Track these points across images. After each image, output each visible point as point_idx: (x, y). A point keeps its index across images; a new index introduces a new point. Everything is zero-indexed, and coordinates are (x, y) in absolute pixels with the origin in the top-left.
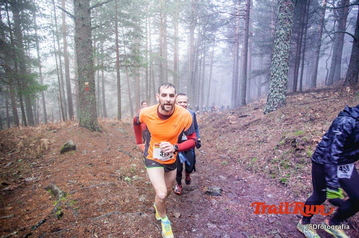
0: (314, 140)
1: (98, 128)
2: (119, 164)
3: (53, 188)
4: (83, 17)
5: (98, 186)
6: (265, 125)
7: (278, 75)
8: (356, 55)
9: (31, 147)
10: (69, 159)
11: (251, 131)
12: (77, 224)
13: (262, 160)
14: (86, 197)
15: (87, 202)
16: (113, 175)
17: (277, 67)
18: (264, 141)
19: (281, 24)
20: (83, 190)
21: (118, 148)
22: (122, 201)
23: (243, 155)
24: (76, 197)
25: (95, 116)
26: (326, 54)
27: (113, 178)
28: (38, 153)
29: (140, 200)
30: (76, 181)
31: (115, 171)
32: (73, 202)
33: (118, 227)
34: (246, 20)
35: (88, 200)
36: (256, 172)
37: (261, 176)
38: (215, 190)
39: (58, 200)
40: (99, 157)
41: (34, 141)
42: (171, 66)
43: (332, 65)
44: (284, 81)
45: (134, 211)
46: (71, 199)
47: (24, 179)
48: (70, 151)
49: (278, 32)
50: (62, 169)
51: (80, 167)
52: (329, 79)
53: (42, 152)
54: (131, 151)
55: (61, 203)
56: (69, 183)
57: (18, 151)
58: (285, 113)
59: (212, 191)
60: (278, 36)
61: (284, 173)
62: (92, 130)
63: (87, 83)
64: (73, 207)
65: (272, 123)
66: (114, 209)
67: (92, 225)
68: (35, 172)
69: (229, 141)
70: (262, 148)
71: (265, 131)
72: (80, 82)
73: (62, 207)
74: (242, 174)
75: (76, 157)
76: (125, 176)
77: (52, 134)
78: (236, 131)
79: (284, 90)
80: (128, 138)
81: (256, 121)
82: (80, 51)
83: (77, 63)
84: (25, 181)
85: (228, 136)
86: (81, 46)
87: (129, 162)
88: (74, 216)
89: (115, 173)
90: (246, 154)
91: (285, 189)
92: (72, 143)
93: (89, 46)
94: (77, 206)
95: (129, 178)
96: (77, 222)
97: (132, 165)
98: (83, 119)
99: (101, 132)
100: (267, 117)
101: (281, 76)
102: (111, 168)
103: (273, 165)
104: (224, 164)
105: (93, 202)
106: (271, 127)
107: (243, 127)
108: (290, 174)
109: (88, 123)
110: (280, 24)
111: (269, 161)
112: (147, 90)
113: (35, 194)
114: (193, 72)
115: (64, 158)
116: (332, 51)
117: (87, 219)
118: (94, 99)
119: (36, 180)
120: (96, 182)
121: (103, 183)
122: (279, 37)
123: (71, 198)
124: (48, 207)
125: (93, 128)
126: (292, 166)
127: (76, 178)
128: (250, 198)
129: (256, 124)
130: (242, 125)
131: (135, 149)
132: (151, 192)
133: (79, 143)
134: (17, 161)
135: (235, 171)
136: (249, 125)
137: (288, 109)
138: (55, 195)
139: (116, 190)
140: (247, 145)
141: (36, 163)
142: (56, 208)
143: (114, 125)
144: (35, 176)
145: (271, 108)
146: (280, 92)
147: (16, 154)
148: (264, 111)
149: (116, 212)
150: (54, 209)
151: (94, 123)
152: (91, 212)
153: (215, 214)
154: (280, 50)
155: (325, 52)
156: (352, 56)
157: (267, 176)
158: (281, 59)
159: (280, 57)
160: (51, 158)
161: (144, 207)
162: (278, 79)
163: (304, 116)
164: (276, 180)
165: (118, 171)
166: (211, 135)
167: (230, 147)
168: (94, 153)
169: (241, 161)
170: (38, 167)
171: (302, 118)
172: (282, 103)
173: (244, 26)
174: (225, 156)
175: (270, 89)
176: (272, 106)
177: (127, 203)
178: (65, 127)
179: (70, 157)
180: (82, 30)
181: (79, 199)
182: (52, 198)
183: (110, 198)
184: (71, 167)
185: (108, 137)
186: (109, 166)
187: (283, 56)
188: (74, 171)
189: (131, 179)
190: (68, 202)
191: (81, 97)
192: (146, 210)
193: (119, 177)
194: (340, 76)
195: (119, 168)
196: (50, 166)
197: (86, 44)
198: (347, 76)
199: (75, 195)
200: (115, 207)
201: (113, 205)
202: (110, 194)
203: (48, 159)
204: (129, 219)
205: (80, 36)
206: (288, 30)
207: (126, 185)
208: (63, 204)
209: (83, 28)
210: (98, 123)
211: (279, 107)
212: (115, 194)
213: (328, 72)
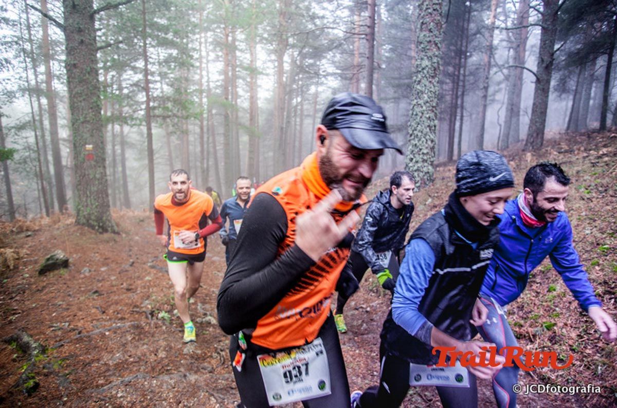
1: (112, 226)
2: (149, 289)
3: (21, 340)
4: (80, 28)
5: (109, 330)
7: (420, 134)
8: (540, 103)
10: (55, 284)
12: (65, 401)
14: (85, 351)
15: (87, 361)
16: (138, 310)
17: (418, 120)
19: (424, 50)
20: (79, 340)
21: (148, 262)
22: (153, 355)
24: (65, 353)
25: (105, 206)
26: (498, 101)
27: (137, 316)
29: (185, 351)
30: (67, 324)
31: (141, 303)
32: (60, 362)
33: (143, 402)
34: (369, 42)
35: (89, 356)
39: (30, 360)
40: (113, 278)
42: (245, 118)
43: (506, 117)
44: (429, 142)
45: (173, 371)
46: (55, 358)
48: (57, 269)
49: (419, 63)
50: (41, 303)
51: (76, 299)
52: (503, 140)
53: (2, 273)
55: (34, 365)
56: (53, 328)
58: (433, 195)
60: (420, 70)
62: (101, 230)
63: (89, 147)
64: (59, 372)
66: (138, 370)
67: (95, 402)
72: (77, 146)
73: (38, 374)
74: (362, 299)
75: (70, 280)
76: (159, 310)
77: (22, 240)
79: (430, 158)
82: (75, 87)
83: (71, 110)
86: (77, 80)
87: (168, 286)
88: (61, 388)
89: (142, 306)
92: (60, 255)
93: (93, 79)
94: (66, 370)
95: (166, 314)
96: (65, 399)
98: (83, 212)
99: (118, 233)
101: (426, 135)
102: (135, 297)
105: (98, 360)
109: (93, 217)
110: (422, 51)
112: (203, 159)
114: (282, 128)
115: (45, 284)
116: (506, 96)
117: (86, 391)
118: (104, 175)
120: (106, 323)
121: (119, 325)
122: (420, 72)
123: (56, 355)
124: (9, 376)
125: (102, 227)
127: (68, 319)
128: (374, 338)
132: (205, 336)
133: (75, 256)
137: (437, 189)
138: (24, 352)
139: (142, 336)
142: (24, 375)
143: (142, 221)
146: (424, 161)
149: (140, 375)
151: (104, 218)
152: (95, 378)
154: (422, 92)
155: (496, 98)
156: (534, 104)
159: (423, 104)
160: (19, 284)
161: (191, 363)
162: (420, 140)
165: (147, 302)
168: (103, 272)
172: (428, 180)
173: (367, 52)
175: (409, 157)
177: (162, 359)
178: (50, 227)
179: (57, 280)
180: (78, 51)
181: (72, 356)
182: (17, 357)
183: (131, 352)
184: (59, 299)
185: (131, 242)
186: (130, 295)
187: (427, 102)
188: (64, 306)
189: (169, 316)
190: (49, 363)
191: (79, 171)
192: (196, 369)
193: (148, 313)
194: (518, 136)
195: (148, 297)
196: (18, 298)
197: (87, 76)
198: (529, 135)
199: (64, 350)
200: (139, 366)
201: (136, 362)
202: (130, 344)
203: (13, 286)
204: (165, 387)
205: (75, 62)
206: (435, 60)
207: (161, 327)
208: (39, 367)
209: (80, 47)
210: (111, 218)
211: (423, 185)
212: (141, 344)
213: (501, 129)
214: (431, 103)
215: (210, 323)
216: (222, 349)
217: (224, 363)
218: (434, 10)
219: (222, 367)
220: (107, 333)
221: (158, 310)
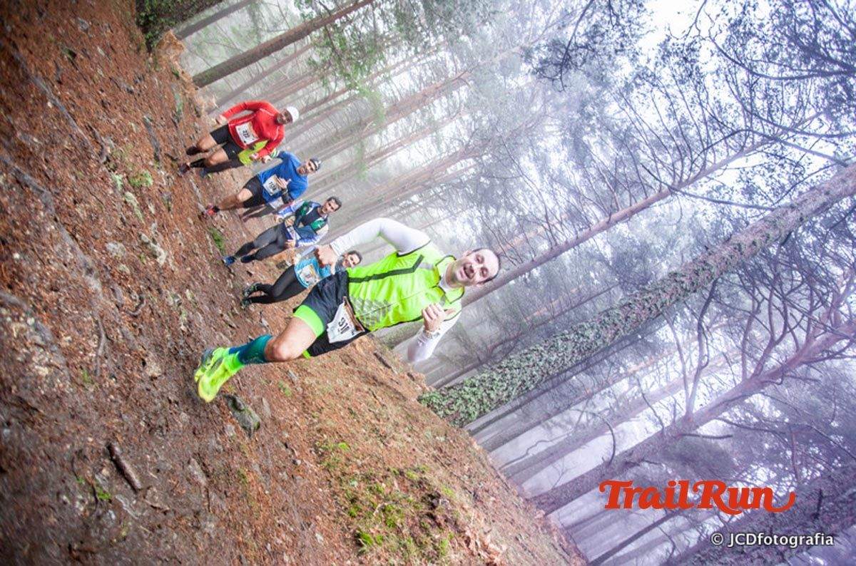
0: (468, 533)
1: (156, 37)
2: (124, 135)
5: (55, 105)
6: (403, 415)
7: (509, 377)
8: (587, 482)
11: (375, 397)
13: (356, 463)
16: (97, 135)
17: (523, 365)
18: (383, 437)
19: (603, 323)
21: (145, 113)
22: (71, 198)
23: (330, 418)
25: (182, 15)
26: (551, 433)
27: (91, 138)
29: (110, 246)
31: (103, 135)
33: (16, 227)
36: (327, 469)
37: (331, 486)
38: (250, 414)
40: (100, 72)
43: (539, 454)
44: (505, 394)
49: (586, 327)
51: (44, 27)
52: (512, 467)
54: (163, 152)
58: (449, 438)
59: (242, 408)
60: (579, 332)
61: (377, 527)
62: (142, 22)
65: (416, 428)
69: (324, 366)
70: (372, 444)
71: (397, 425)
74: (299, 443)
76: (115, 169)
78: (351, 367)
79: (487, 406)
80: (174, 129)
81: (397, 392)
85: (329, 357)
87: (145, 161)
89: (104, 138)
90: (337, 420)
91: (352, 556)
95: (118, 183)
97: (145, 172)
99: (150, 50)
100: (420, 410)
101: (512, 385)
102: (103, 120)
103: (368, 493)
104: (284, 389)
106: (411, 430)
107: (367, 375)
108: (383, 540)
111: (367, 478)
116: (561, 440)
121: (69, 116)
122: (577, 334)
125: (147, 22)
126: (399, 531)
129: (392, 398)
130: (370, 370)
131: (171, 158)
135: (292, 423)
136: (380, 385)
137: (457, 438)
139: (81, 163)
140: (349, 409)
143: (178, 77)
145: (439, 405)
146: (481, 402)
148: (424, 396)
149: (46, 196)
151: (163, 20)
154: (557, 350)
155: (554, 430)
156: (582, 477)
157: (340, 499)
159: (544, 359)
161: (106, 267)
162: (502, 381)
163: (469, 477)
164: (351, 523)
165: (111, 142)
167: (318, 375)
168: (98, 52)
169: (315, 420)
171: (464, 476)
172: (461, 420)
174: (296, 379)
176: (444, 403)
177: (78, 216)
183: (53, 158)
185: (148, 75)
186: (101, 110)
187: (549, 363)
192: (106, 280)
193: (105, 154)
194: (524, 481)
195: (117, 141)
198: (547, 494)
200: (47, 185)
201: (46, 175)
202: (59, 152)
204: (57, 248)
206: (599, 343)
207: (107, 185)
210: (168, 30)
211: (451, 419)
212: (71, 168)
213: (523, 457)
214: (551, 368)
215: (155, 257)
217: (135, 317)
218: (650, 309)
219: (130, 319)
220: (49, 104)
221: (115, 166)
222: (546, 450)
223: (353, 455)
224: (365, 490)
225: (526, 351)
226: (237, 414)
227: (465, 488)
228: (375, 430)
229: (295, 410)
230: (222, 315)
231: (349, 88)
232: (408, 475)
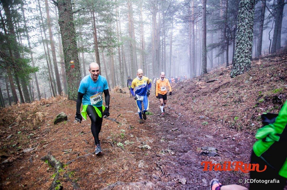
2: (108, 130)
3: (50, 160)
4: (64, 3)
6: (235, 87)
7: (243, 42)
9: (28, 120)
10: (62, 129)
11: (223, 93)
13: (245, 118)
14: (83, 166)
15: (86, 172)
16: (105, 141)
17: (242, 34)
18: (240, 101)
20: (80, 159)
22: (121, 169)
23: (223, 115)
24: (73, 167)
26: (269, 27)
27: (106, 145)
28: (35, 125)
29: (139, 166)
30: (71, 149)
32: (72, 173)
35: (86, 169)
37: (249, 133)
38: (211, 150)
39: (56, 172)
41: (31, 115)
43: (274, 36)
44: (249, 46)
45: (136, 179)
46: (69, 170)
47: (22, 150)
48: (62, 121)
49: (242, 2)
50: (57, 138)
51: (73, 136)
52: (272, 48)
53: (38, 124)
54: (117, 118)
55: (59, 175)
56: (65, 152)
57: (17, 124)
58: (252, 75)
59: (208, 152)
60: (243, 5)
63: (72, 62)
64: (72, 179)
65: (242, 85)
66: (115, 178)
68: (32, 143)
69: (203, 104)
70: (240, 107)
71: (237, 92)
72: (66, 62)
73: (61, 180)
74: (227, 132)
75: (69, 126)
77: (45, 108)
78: (208, 95)
79: (249, 55)
81: (225, 84)
82: (64, 33)
83: (63, 44)
84: (23, 152)
85: (201, 99)
86: (65, 29)
87: (117, 128)
89: (107, 139)
90: (225, 113)
92: (63, 114)
93: (72, 28)
94: (75, 178)
95: (121, 144)
97: (121, 131)
98: (71, 93)
100: (236, 80)
101: (247, 42)
102: (102, 134)
104: (205, 124)
105: (92, 172)
106: (242, 88)
107: (214, 91)
111: (253, 119)
112: (121, 68)
113: (33, 165)
115: (57, 128)
116: (274, 24)
118: (80, 75)
119: (34, 151)
120: (91, 149)
123: (69, 168)
124: (46, 181)
127: (71, 147)
129: (226, 87)
130: (212, 88)
131: (119, 115)
132: (147, 156)
133: (69, 114)
134: (17, 133)
135: (218, 130)
136: (219, 89)
137: (254, 71)
138: (53, 166)
139: (112, 157)
140: (223, 106)
141: (33, 134)
142: (54, 182)
144: (32, 147)
145: (238, 72)
146: (246, 56)
147: (16, 127)
148: (232, 75)
149: (119, 182)
150: (53, 183)
152: (92, 183)
153: (222, 177)
154: (245, 18)
155: (268, 25)
158: (246, 27)
159: (245, 25)
160: (46, 129)
161: (145, 174)
162: (244, 45)
163: (272, 76)
165: (109, 137)
166: (184, 99)
167: (205, 108)
168: (84, 122)
169: (221, 121)
170: (35, 137)
171: (272, 78)
172: (248, 67)
173: (202, 5)
174: (203, 117)
175: (236, 55)
176: (238, 70)
177: (127, 171)
178: (56, 102)
179: (63, 126)
180: (64, 14)
181: (77, 169)
182: (50, 169)
183: (108, 166)
184: (65, 136)
187: (248, 23)
188: (68, 140)
189: (123, 145)
190: (66, 174)
191: (68, 74)
192: (149, 178)
193: (112, 144)
194: (280, 45)
195: (109, 135)
196: (46, 136)
197: (69, 26)
199: (72, 165)
200: (115, 175)
201: (113, 173)
202: (107, 162)
203: (43, 130)
205: (63, 20)
207: (121, 151)
208: (61, 176)
209: (65, 12)
211: (245, 70)
212: (113, 161)
213: (271, 42)
214: (250, 24)
215: (147, 149)
216: (160, 164)
217: (164, 174)
219: (164, 177)
220: (93, 155)
221: (116, 141)
222: (274, 32)
223: (241, 117)
224: (257, 122)
225: (237, 30)
226: (209, 155)
227: (276, 81)
228: (235, 102)
229: (214, 125)
230: (172, 131)
231: (119, 47)
232: (260, 102)
